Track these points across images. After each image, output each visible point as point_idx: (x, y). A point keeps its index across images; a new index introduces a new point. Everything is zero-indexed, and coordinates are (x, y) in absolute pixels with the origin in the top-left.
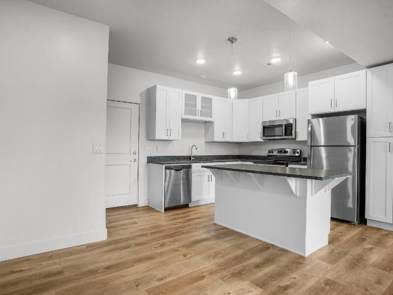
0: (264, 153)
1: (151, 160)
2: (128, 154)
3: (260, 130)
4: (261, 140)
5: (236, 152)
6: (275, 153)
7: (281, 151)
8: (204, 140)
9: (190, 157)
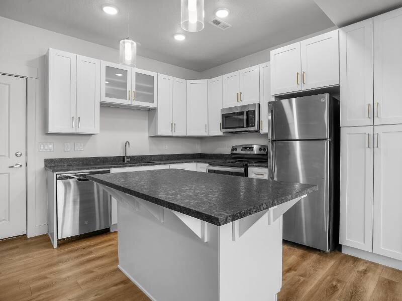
0: (227, 150)
1: (52, 165)
2: (4, 156)
3: (219, 120)
4: (221, 134)
5: (198, 149)
6: (239, 151)
7: (246, 148)
8: (147, 135)
9: (124, 157)
